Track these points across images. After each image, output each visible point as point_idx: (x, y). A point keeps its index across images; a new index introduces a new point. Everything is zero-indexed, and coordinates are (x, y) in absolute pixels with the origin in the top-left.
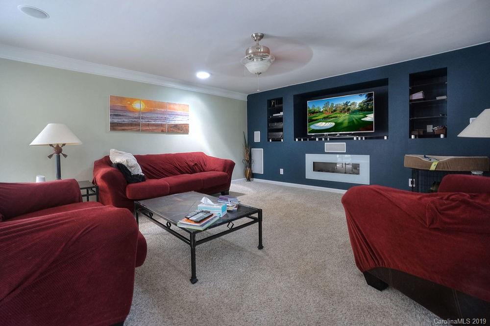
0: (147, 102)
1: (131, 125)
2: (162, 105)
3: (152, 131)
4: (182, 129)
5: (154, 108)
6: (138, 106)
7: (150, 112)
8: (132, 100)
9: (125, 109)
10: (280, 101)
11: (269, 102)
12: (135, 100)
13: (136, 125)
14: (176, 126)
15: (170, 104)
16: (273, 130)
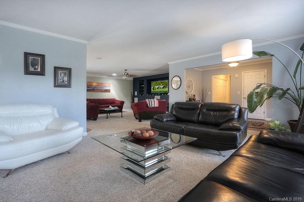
0: (97, 83)
1: (93, 90)
2: (102, 84)
3: (98, 92)
4: (108, 91)
5: (99, 84)
6: (94, 84)
7: (98, 86)
8: (93, 83)
9: (91, 85)
10: (143, 81)
11: (140, 81)
12: (94, 82)
13: (94, 90)
14: (106, 90)
15: (104, 83)
16: (141, 92)
